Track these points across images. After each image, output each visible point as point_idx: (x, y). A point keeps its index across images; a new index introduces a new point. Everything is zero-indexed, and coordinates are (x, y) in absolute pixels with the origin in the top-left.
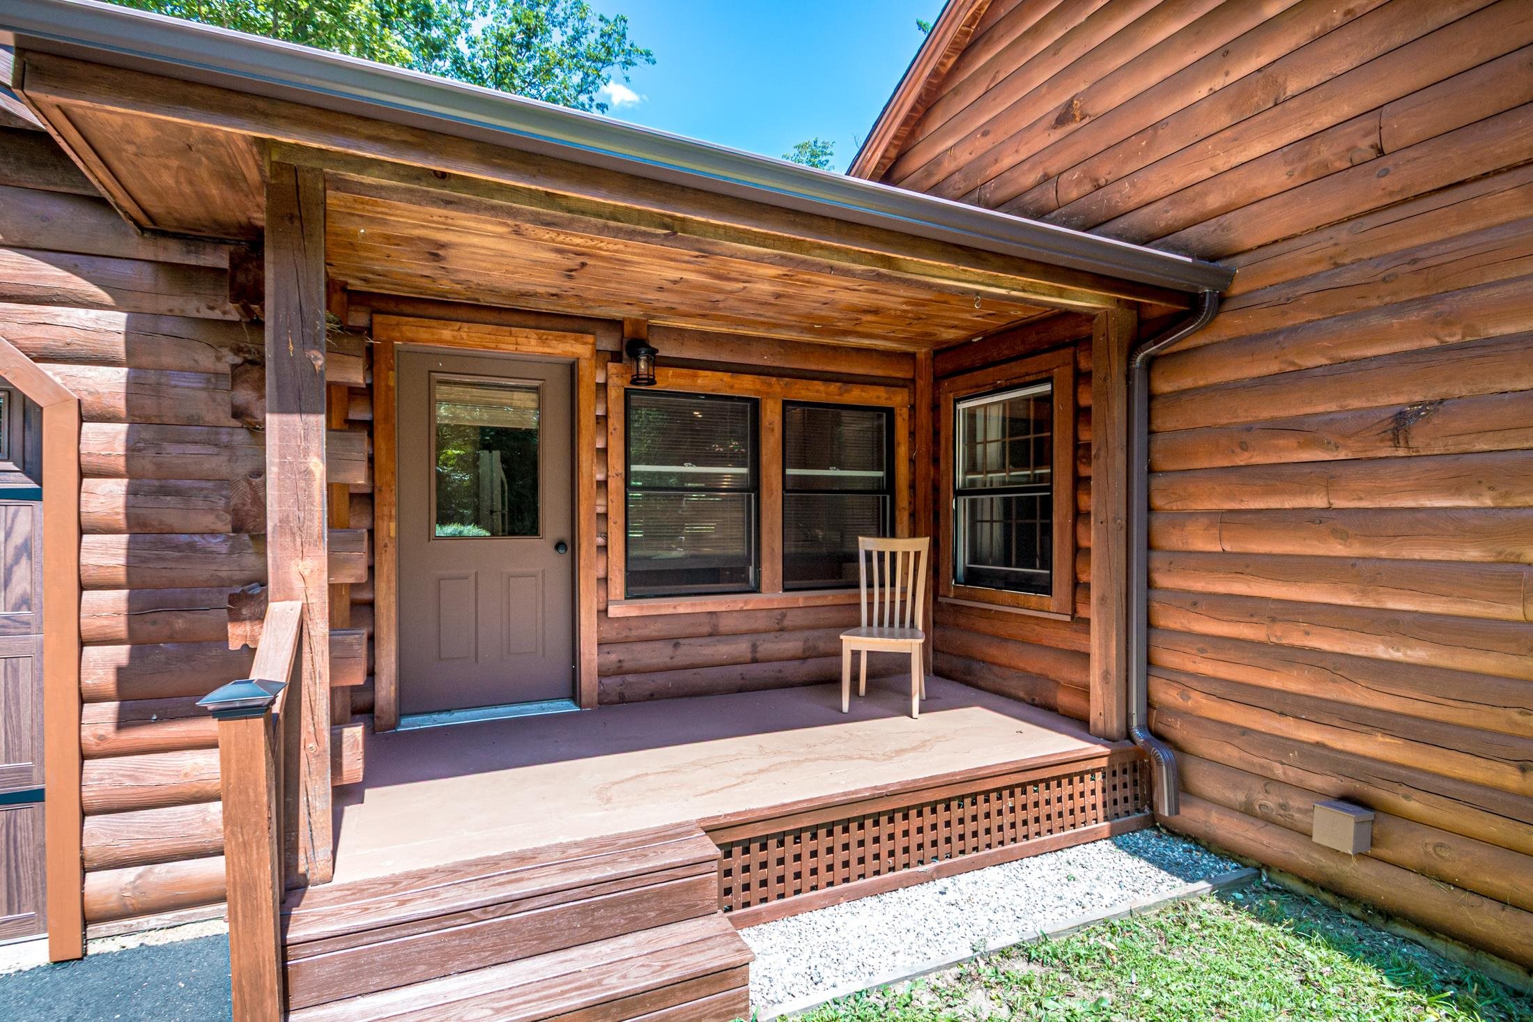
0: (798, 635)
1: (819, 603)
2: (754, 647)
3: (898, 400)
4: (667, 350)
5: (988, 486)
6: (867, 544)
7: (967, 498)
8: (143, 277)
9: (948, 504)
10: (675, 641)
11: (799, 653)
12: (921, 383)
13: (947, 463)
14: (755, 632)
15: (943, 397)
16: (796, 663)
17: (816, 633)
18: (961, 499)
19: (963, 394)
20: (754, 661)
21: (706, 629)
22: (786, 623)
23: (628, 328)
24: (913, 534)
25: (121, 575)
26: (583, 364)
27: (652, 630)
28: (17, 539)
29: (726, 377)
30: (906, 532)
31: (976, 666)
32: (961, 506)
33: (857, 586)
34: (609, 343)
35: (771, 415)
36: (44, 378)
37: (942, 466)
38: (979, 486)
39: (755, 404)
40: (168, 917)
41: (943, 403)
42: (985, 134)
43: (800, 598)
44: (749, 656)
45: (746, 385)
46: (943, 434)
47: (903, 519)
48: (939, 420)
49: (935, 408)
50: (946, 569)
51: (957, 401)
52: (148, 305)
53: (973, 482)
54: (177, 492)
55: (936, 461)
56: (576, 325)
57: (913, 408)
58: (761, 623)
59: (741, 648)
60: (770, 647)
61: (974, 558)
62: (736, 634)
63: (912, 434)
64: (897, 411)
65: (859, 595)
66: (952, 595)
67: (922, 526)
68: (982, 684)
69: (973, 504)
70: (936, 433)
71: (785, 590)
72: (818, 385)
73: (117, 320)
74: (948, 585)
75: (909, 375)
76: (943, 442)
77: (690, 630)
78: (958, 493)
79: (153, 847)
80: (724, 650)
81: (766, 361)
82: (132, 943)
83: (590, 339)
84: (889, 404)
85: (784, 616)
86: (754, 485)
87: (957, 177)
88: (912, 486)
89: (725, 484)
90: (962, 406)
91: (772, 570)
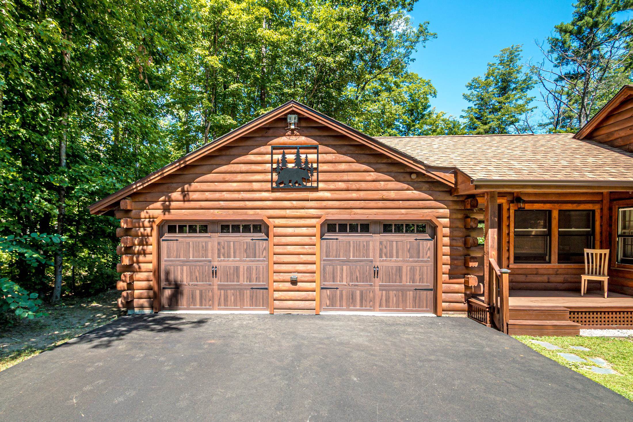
0: (561, 276)
1: (569, 267)
2: (549, 279)
3: (597, 207)
4: (526, 199)
5: (631, 234)
6: (586, 251)
7: (622, 238)
8: (451, 203)
9: (615, 239)
10: (526, 275)
11: (562, 281)
12: (605, 202)
13: (615, 227)
14: (549, 274)
15: (613, 207)
16: (561, 284)
17: (567, 276)
18: (620, 238)
19: (621, 206)
20: (548, 282)
21: (535, 273)
22: (558, 272)
23: (515, 195)
24: (601, 248)
25: (449, 253)
26: (504, 205)
27: (520, 272)
28: (428, 247)
29: (542, 205)
30: (599, 247)
31: (625, 288)
32: (620, 240)
33: (584, 263)
34: (510, 198)
35: (555, 214)
36: (438, 221)
37: (613, 227)
38: (627, 234)
39: (550, 212)
40: (452, 312)
41: (613, 209)
42: (631, 129)
43: (563, 265)
44: (547, 281)
45: (547, 207)
46: (613, 218)
47: (598, 243)
48: (612, 213)
49: (610, 209)
50: (614, 258)
51: (619, 208)
52: (451, 208)
53: (624, 233)
54: (455, 240)
55: (610, 226)
56: (502, 195)
57: (602, 209)
58: (551, 272)
59: (545, 278)
60: (553, 279)
61: (625, 255)
62: (543, 274)
63: (601, 217)
64: (596, 211)
65: (585, 266)
66: (616, 266)
67: (604, 245)
68: (627, 293)
69: (624, 240)
70: (611, 217)
71: (558, 263)
72: (570, 205)
73: (448, 211)
74: (615, 264)
75: (600, 199)
76: (613, 221)
77: (530, 273)
78: (619, 236)
79: (451, 300)
80: (539, 278)
81: (554, 199)
82: (447, 315)
83: (506, 198)
84: (593, 209)
85: (557, 271)
86: (549, 234)
87: (619, 140)
88: (601, 233)
89: (533, 233)
90: (620, 210)
91: (555, 257)
